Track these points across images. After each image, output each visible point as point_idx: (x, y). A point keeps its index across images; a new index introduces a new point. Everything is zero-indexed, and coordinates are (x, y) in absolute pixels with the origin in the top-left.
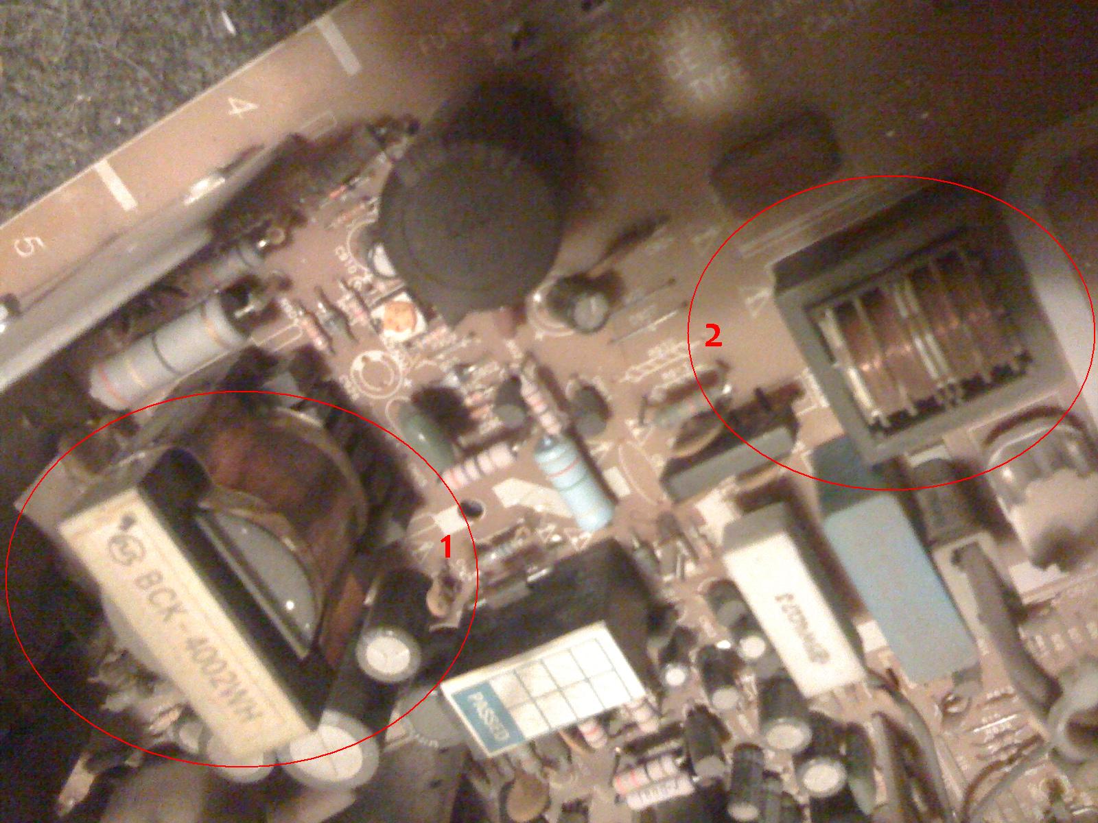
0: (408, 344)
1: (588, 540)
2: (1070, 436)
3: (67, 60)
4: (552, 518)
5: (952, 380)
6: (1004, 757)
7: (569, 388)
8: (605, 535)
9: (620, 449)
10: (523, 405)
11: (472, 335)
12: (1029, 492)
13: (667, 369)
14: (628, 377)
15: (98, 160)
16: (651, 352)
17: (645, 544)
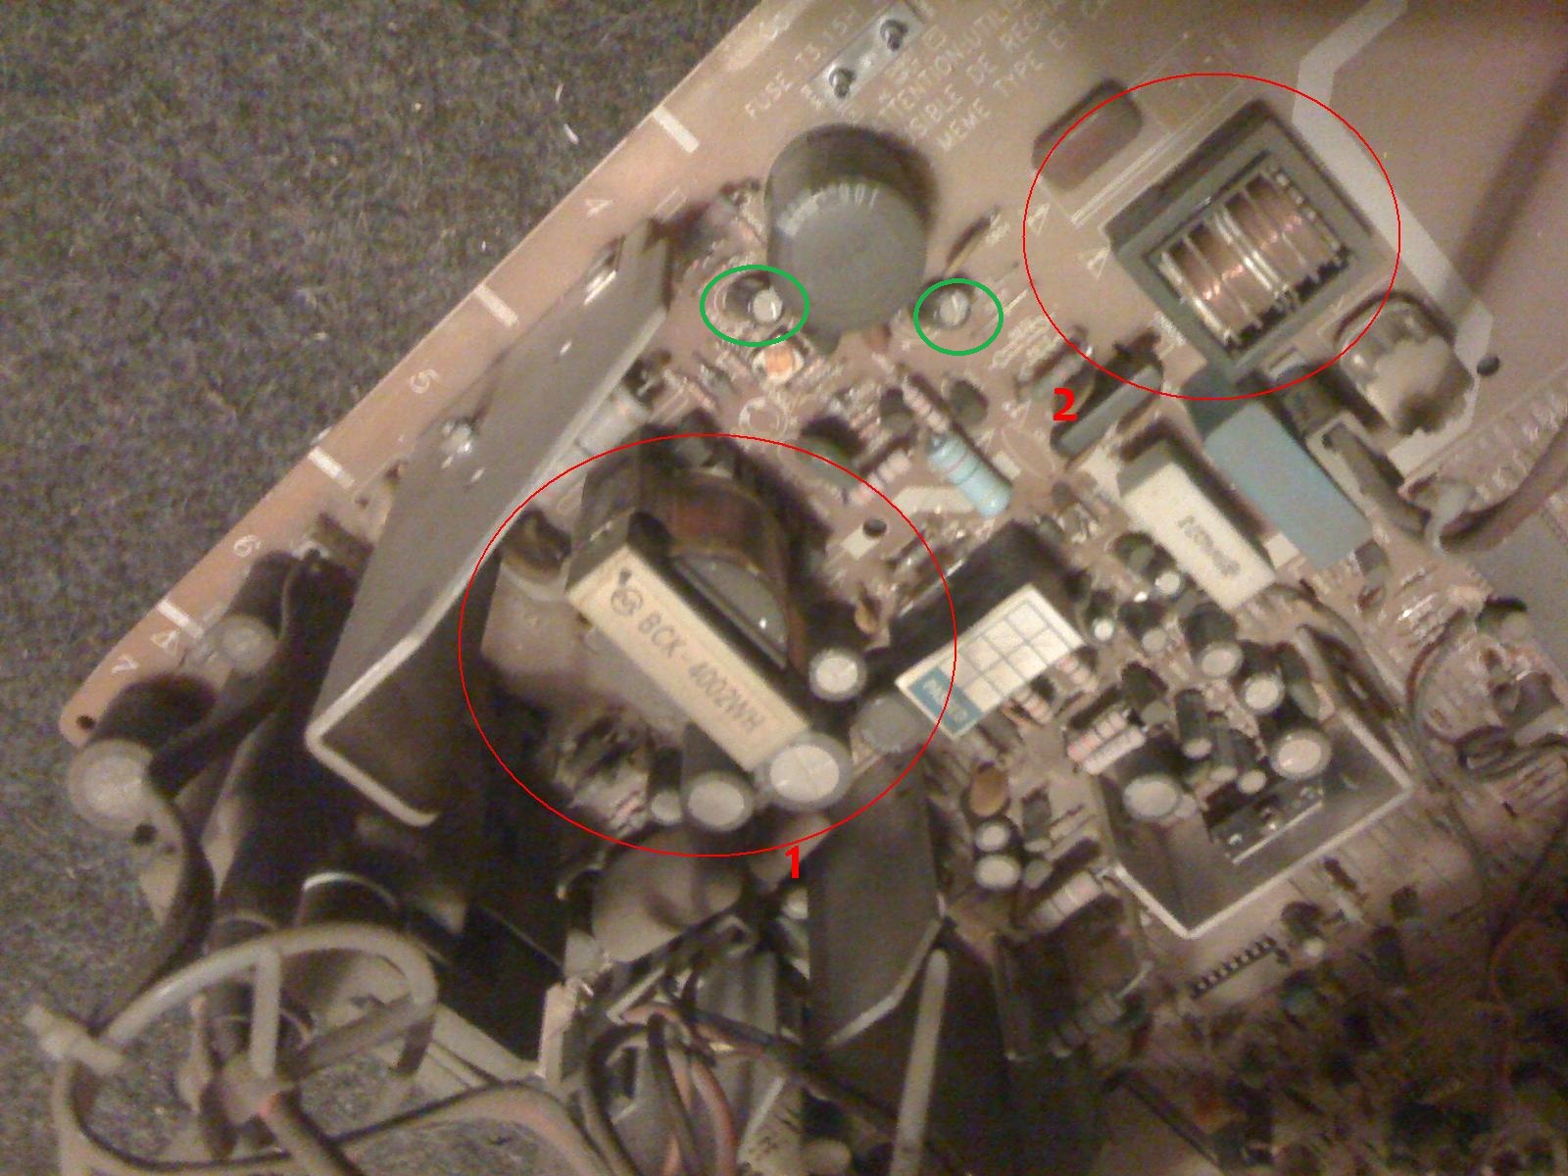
0: (788, 385)
1: (992, 529)
2: (1406, 313)
3: (427, 201)
4: (953, 516)
5: (1285, 287)
6: (1432, 638)
7: (943, 388)
8: (1005, 520)
9: (1003, 433)
10: (908, 412)
11: (844, 360)
12: (1378, 368)
13: (1029, 347)
14: (995, 364)
15: (475, 285)
16: (1011, 334)
17: (1045, 518)
